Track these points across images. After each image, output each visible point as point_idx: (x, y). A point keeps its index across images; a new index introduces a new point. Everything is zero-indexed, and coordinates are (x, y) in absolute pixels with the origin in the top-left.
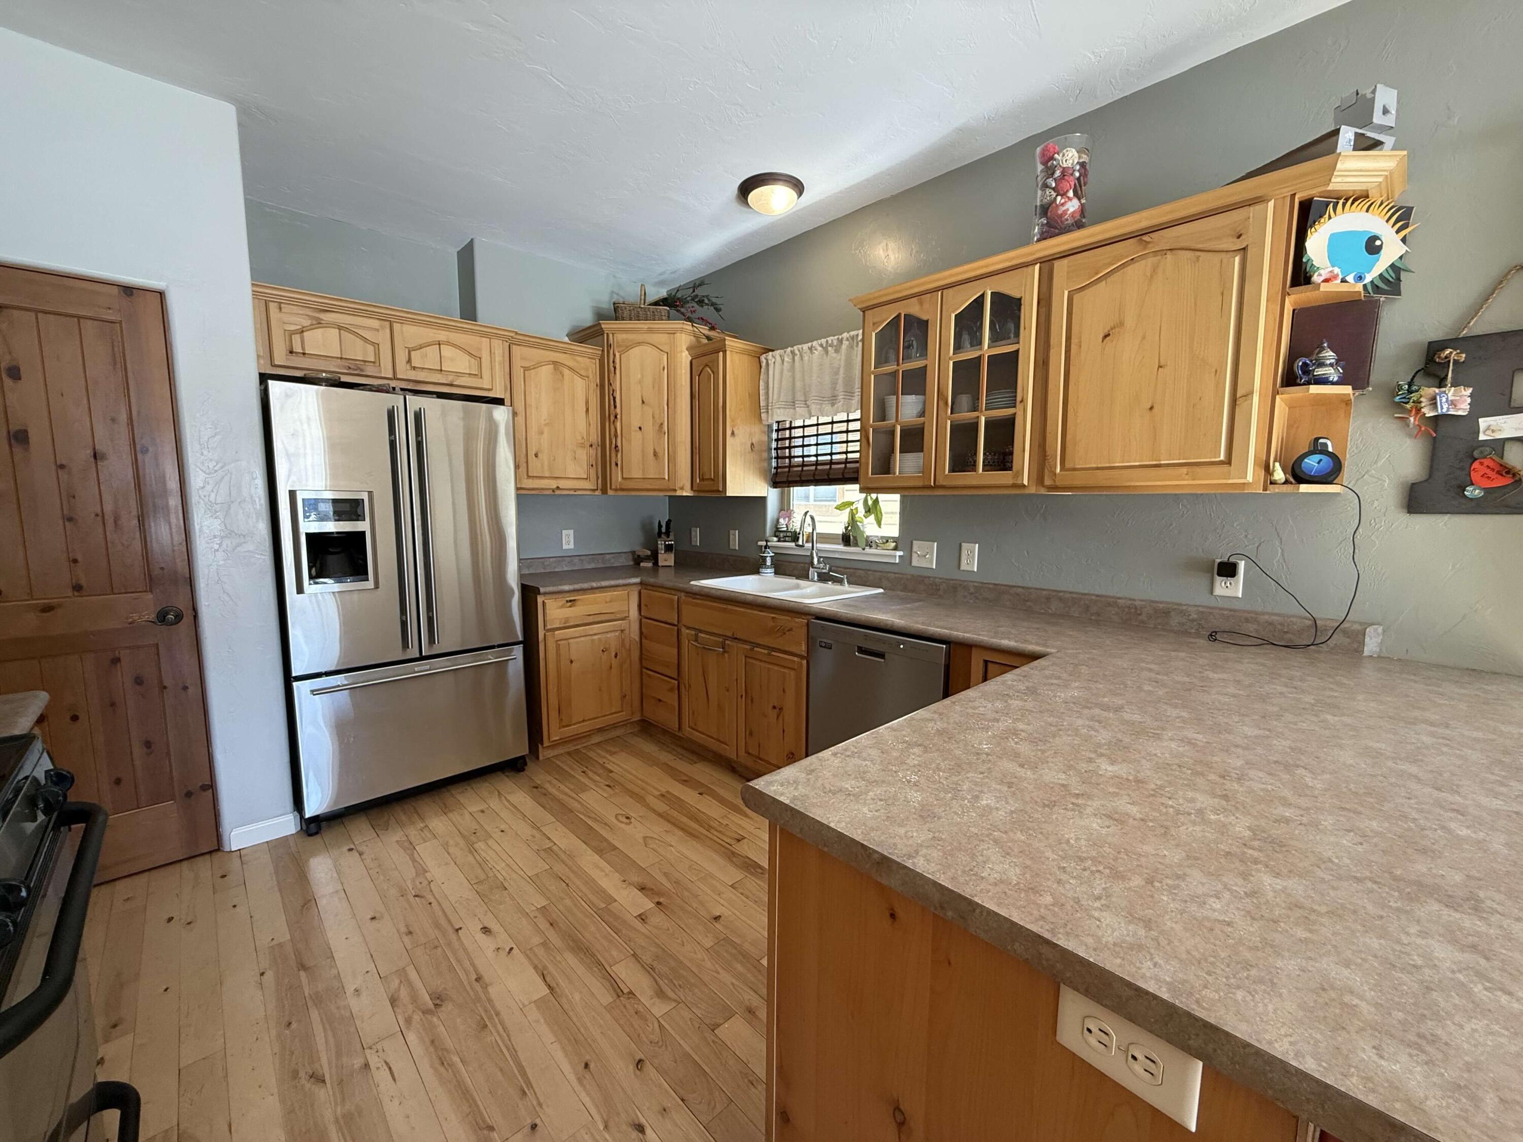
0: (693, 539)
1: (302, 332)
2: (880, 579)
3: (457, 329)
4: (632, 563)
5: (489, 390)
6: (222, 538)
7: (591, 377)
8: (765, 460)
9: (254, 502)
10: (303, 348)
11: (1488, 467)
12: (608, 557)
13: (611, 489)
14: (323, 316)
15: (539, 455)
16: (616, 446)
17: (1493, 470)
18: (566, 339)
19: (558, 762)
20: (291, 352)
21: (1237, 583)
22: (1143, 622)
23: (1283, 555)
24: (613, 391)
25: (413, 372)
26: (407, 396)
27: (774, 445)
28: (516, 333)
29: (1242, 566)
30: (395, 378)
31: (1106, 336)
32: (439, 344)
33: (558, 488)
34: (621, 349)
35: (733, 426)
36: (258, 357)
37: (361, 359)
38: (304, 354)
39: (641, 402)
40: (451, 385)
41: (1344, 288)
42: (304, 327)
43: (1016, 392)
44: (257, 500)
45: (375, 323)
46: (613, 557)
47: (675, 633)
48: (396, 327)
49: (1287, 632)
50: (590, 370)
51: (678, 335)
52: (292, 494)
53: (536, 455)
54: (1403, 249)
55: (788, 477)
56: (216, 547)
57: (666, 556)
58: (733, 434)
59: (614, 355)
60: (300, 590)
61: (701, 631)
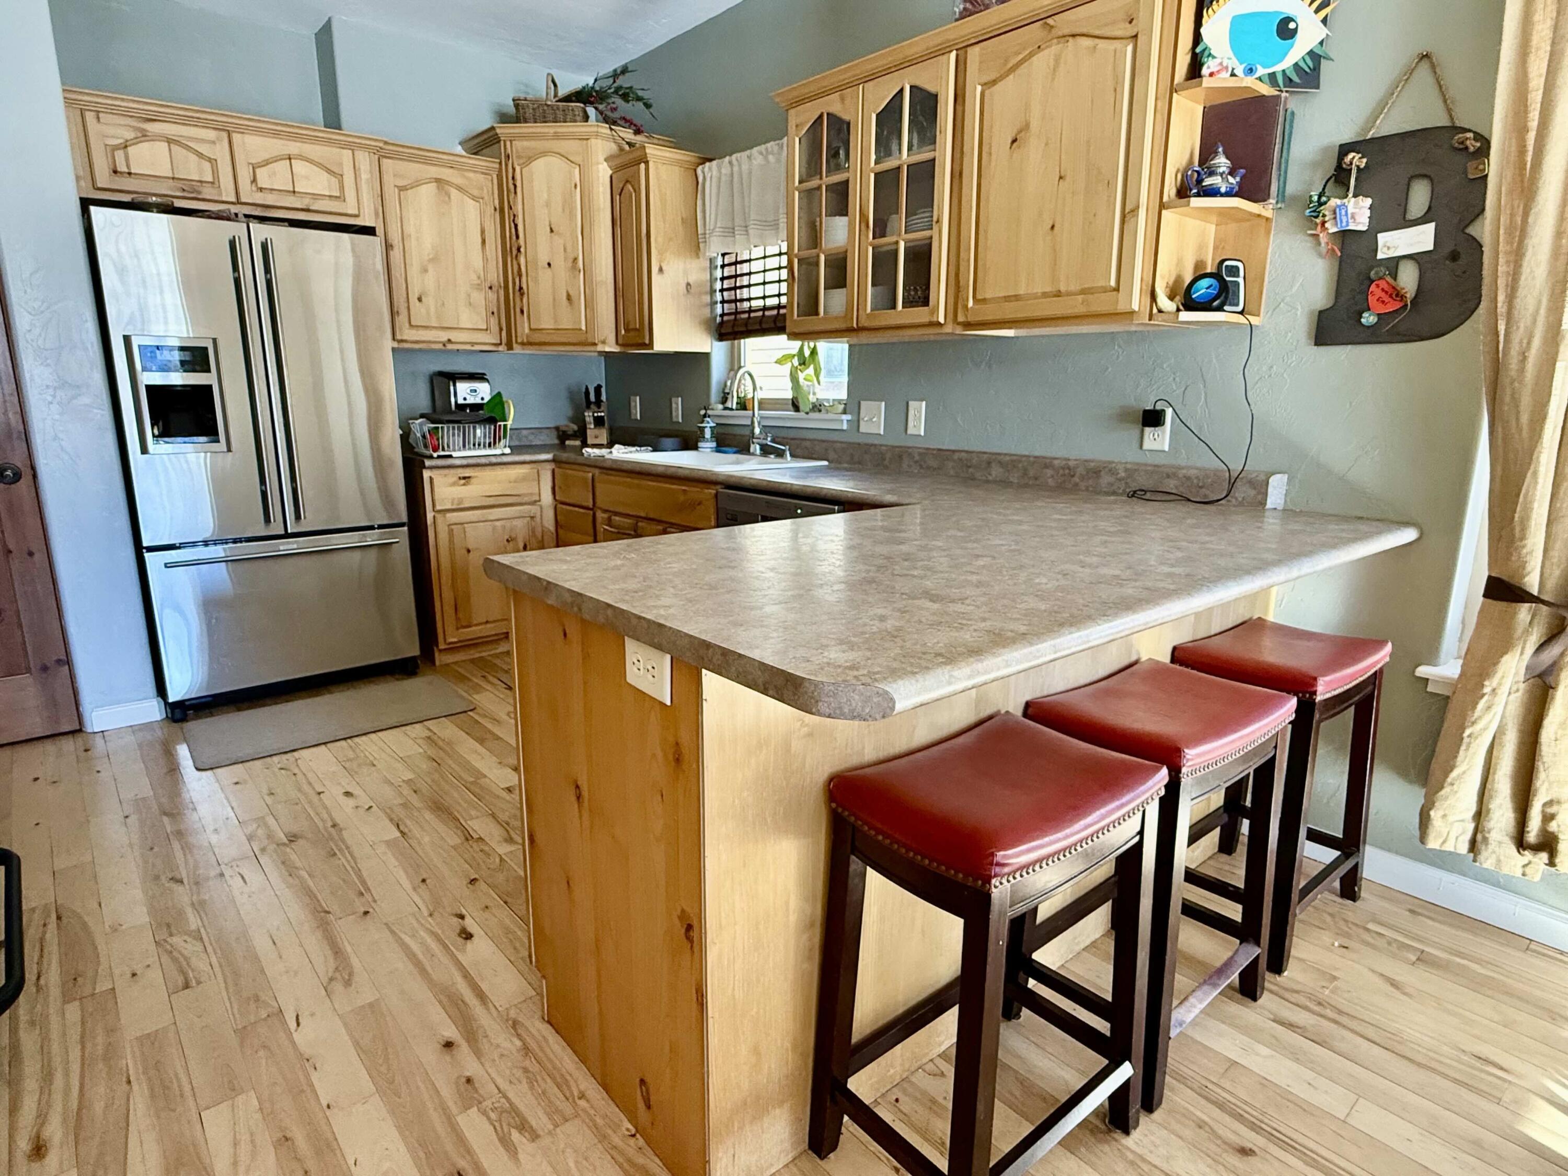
0: (633, 411)
1: (126, 147)
2: (826, 450)
3: (316, 140)
4: (556, 441)
5: (357, 216)
6: (55, 388)
7: (486, 198)
8: (707, 305)
9: (86, 349)
10: (128, 166)
11: (1383, 290)
12: (525, 432)
13: (516, 342)
14: (150, 127)
15: (423, 299)
16: (521, 288)
17: (1386, 292)
18: (459, 150)
19: (460, 670)
20: (115, 172)
21: (1164, 432)
22: (1076, 485)
23: (1206, 399)
24: (514, 216)
25: (260, 194)
26: (251, 225)
27: (718, 286)
28: (386, 143)
29: (1169, 413)
30: (238, 202)
31: (1014, 141)
32: (290, 159)
33: (449, 341)
34: (521, 161)
35: (660, 262)
36: (78, 178)
37: (197, 178)
38: (130, 174)
39: (548, 230)
40: (308, 210)
41: (1232, 83)
42: (127, 141)
43: (932, 211)
44: (89, 346)
45: (211, 134)
46: (533, 434)
47: (591, 518)
48: (236, 137)
49: (1201, 487)
50: (485, 191)
51: (593, 141)
52: (127, 340)
53: (420, 299)
54: (1322, 32)
55: (733, 326)
56: (50, 399)
57: (597, 431)
58: (661, 270)
59: (514, 169)
60: (144, 450)
61: (616, 514)
